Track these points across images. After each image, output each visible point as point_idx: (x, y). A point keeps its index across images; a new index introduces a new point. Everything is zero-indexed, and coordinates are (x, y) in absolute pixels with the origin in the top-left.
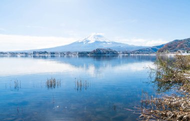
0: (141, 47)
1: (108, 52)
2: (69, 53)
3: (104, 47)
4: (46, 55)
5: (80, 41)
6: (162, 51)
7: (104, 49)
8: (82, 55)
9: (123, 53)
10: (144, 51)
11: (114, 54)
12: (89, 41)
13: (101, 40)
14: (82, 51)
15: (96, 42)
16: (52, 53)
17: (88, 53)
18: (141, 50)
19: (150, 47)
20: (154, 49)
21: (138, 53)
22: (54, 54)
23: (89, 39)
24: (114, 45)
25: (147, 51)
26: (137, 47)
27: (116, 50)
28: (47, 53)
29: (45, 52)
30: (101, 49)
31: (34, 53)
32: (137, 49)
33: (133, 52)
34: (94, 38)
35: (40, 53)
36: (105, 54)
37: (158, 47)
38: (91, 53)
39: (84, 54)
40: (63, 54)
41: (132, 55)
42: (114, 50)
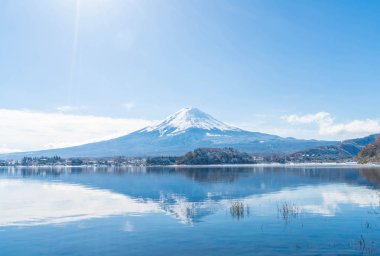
0: (313, 142)
1: (227, 158)
2: (120, 160)
3: (218, 142)
4: (59, 167)
5: (149, 130)
6: (373, 154)
7: (216, 150)
8: (157, 165)
9: (267, 160)
10: (324, 153)
11: (244, 162)
12: (173, 129)
13: (203, 125)
14: (155, 155)
15: (193, 131)
16: (74, 162)
17: (173, 160)
18: (315, 151)
19: (339, 143)
20: (350, 149)
21: (308, 160)
22: (80, 163)
23: (174, 123)
24: (241, 139)
26: (303, 143)
27: (249, 152)
28: (62, 161)
29: (56, 160)
30: (208, 150)
31: (26, 161)
32: (305, 149)
33: (294, 157)
34: (188, 119)
35: (41, 161)
36: (219, 162)
38: (181, 160)
39: (161, 163)
40: (106, 163)
41: (292, 164)
42: (241, 151)
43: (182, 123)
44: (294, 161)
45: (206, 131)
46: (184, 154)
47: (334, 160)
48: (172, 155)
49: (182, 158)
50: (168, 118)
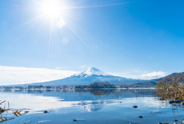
0: (139, 80)
1: (106, 86)
2: (65, 87)
3: (102, 80)
4: (42, 89)
5: (76, 75)
7: (102, 83)
8: (79, 89)
9: (122, 87)
10: (143, 84)
11: (112, 88)
12: (85, 75)
13: (97, 73)
14: (78, 85)
15: (93, 75)
16: (47, 87)
17: (85, 87)
18: (140, 83)
19: (149, 81)
20: (153, 83)
21: (137, 87)
22: (50, 88)
23: (86, 73)
24: (111, 79)
25: (145, 84)
26: (135, 81)
27: (114, 84)
28: (43, 87)
29: (41, 86)
30: (99, 83)
31: (30, 87)
32: (137, 83)
33: (132, 86)
34: (91, 71)
35: (35, 87)
36: (103, 87)
37: (156, 80)
38: (88, 87)
39: (81, 88)
40: (60, 88)
41: (131, 88)
42: (111, 84)
43: (89, 73)
44: (132, 87)
45: (98, 76)
46: (89, 84)
47: (147, 87)
48: (85, 85)
49: (89, 86)
50: (84, 71)
